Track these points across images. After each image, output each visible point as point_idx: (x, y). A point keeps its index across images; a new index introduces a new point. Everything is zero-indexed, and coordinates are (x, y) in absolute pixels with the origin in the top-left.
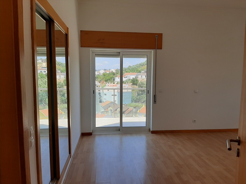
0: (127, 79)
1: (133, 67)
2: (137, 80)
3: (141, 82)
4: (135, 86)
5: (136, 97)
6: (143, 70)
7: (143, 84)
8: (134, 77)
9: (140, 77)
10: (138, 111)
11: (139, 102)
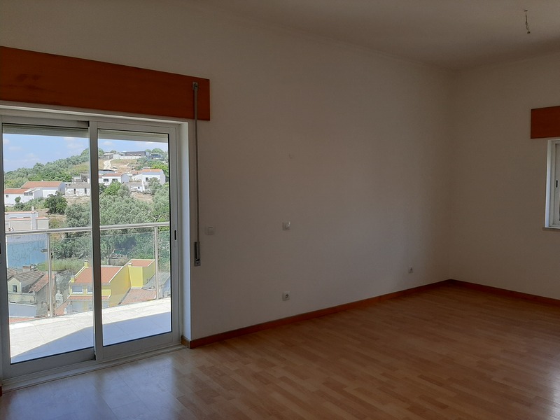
0: (32, 197)
1: (49, 166)
2: (62, 201)
3: (74, 205)
4: (58, 216)
5: (62, 246)
6: (77, 175)
7: (80, 209)
8: (53, 192)
9: (69, 191)
10: (72, 281)
11: (70, 257)
